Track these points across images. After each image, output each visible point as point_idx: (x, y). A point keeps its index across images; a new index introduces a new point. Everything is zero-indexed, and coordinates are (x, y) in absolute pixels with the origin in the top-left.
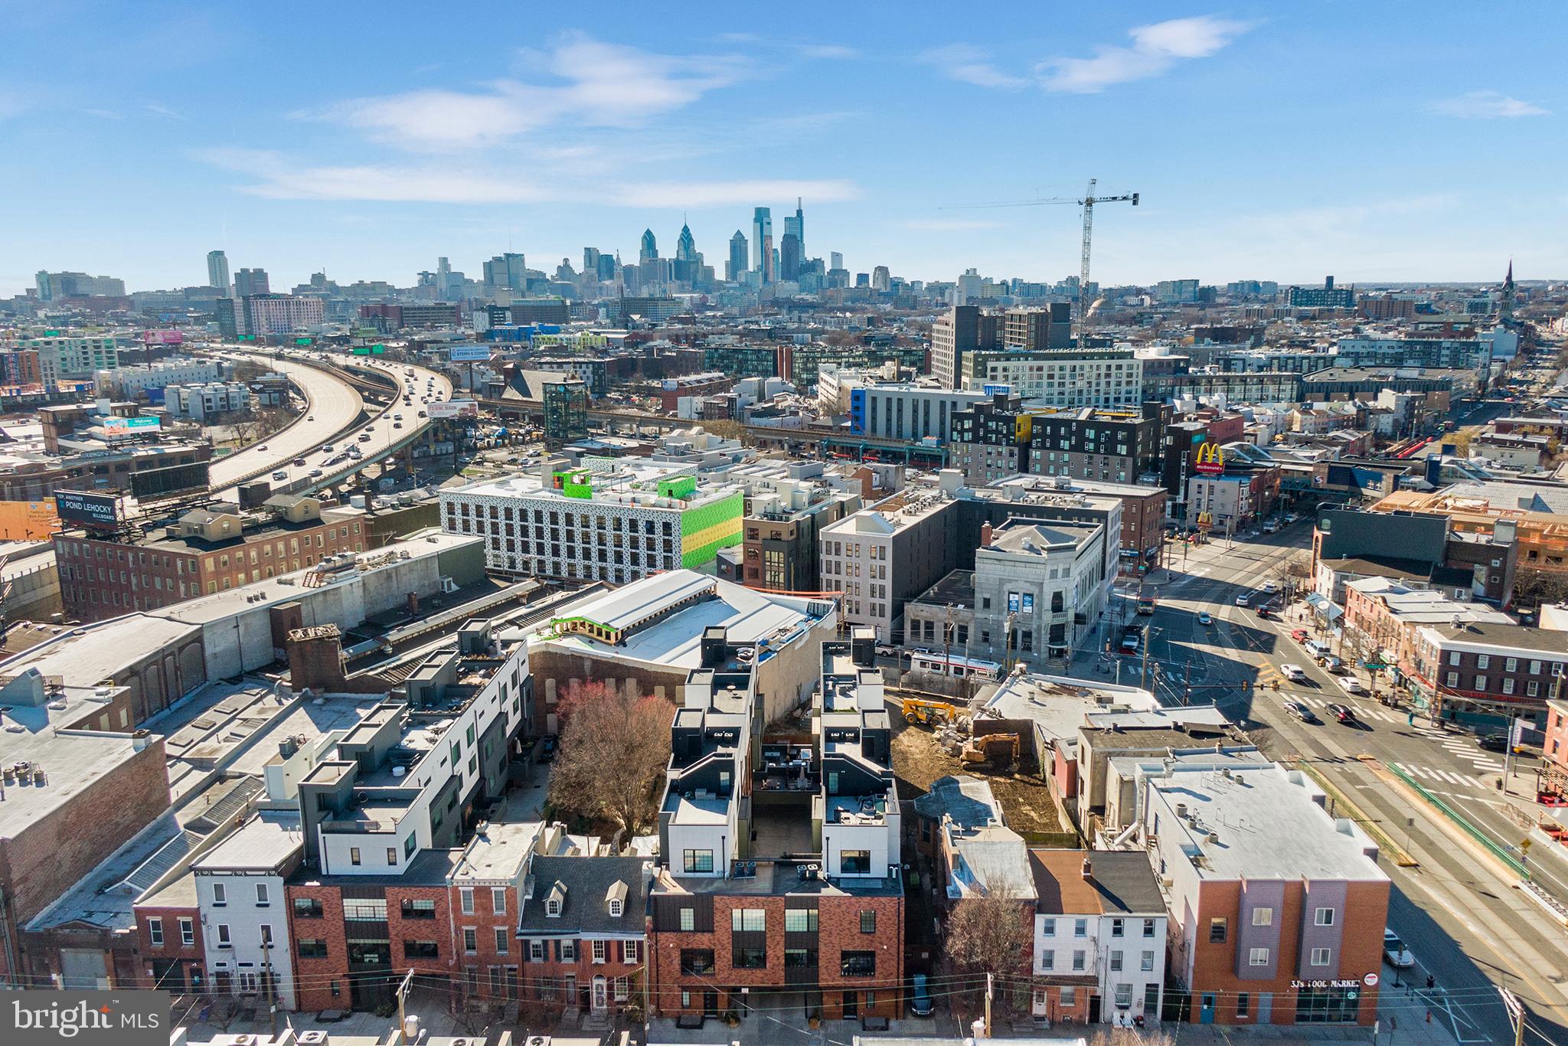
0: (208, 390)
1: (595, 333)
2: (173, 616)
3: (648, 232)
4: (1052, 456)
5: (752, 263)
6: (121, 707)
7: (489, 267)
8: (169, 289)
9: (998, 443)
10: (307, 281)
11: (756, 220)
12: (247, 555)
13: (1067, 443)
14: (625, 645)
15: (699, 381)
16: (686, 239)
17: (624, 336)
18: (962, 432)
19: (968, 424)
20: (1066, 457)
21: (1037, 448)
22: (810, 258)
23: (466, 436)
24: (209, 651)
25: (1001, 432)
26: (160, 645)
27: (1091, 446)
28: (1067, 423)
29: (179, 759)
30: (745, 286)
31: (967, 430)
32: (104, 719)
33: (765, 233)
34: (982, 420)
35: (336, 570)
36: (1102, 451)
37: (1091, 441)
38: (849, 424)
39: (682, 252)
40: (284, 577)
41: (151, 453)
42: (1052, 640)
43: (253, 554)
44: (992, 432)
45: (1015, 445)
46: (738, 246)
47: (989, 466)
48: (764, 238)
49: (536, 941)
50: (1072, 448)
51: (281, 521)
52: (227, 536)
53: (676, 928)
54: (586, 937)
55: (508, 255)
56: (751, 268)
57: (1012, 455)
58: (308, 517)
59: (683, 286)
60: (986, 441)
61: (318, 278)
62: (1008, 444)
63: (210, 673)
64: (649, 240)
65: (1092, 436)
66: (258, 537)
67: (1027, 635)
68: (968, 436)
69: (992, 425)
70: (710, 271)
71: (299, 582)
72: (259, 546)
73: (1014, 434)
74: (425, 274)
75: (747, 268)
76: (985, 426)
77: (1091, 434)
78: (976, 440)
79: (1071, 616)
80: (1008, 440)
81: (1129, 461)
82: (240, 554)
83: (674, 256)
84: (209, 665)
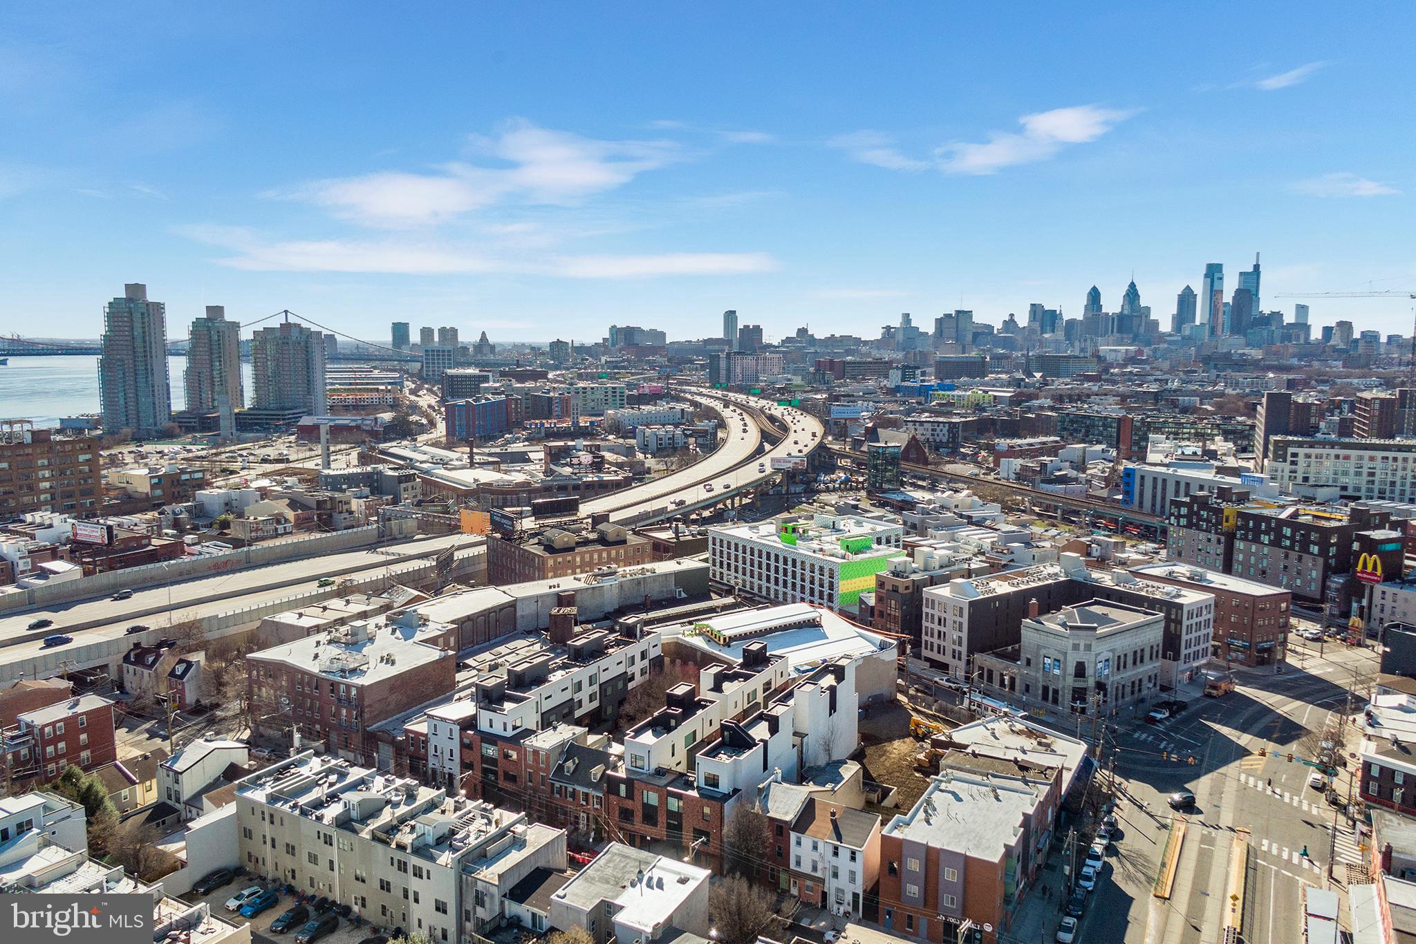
0: (662, 432)
1: (984, 391)
2: (508, 592)
3: (1095, 289)
4: (1254, 548)
5: (1200, 315)
6: (451, 636)
7: (939, 322)
8: (694, 340)
9: (1207, 531)
10: (793, 334)
11: (1206, 276)
12: (574, 560)
13: (1267, 537)
14: (729, 646)
15: (1031, 445)
16: (1132, 294)
17: (1009, 395)
18: (1178, 517)
19: (1184, 511)
20: (1266, 550)
21: (1241, 539)
22: (1267, 311)
23: (815, 481)
24: (519, 613)
25: (1211, 522)
26: (490, 606)
27: (1288, 543)
28: (1268, 519)
29: (474, 668)
30: (1187, 340)
31: (1183, 516)
32: (441, 640)
33: (1215, 288)
34: (1195, 509)
35: (604, 575)
36: (1297, 548)
37: (1287, 538)
38: (1120, 497)
39: (1126, 307)
40: (577, 576)
41: (595, 479)
42: (1074, 700)
43: (578, 559)
44: (1204, 520)
45: (1222, 534)
46: (1186, 299)
47: (1200, 550)
48: (1214, 292)
49: (557, 785)
50: (1272, 543)
51: (603, 540)
52: (566, 546)
53: (617, 793)
54: (578, 788)
55: (958, 312)
56: (1198, 322)
57: (1219, 541)
58: (618, 539)
59: (1122, 339)
60: (1199, 528)
61: (802, 332)
62: (1216, 533)
63: (518, 626)
64: (1094, 296)
65: (1289, 534)
66: (584, 549)
67: (1056, 692)
68: (1183, 521)
69: (1204, 514)
70: (1156, 324)
71: (583, 580)
72: (582, 554)
73: (1221, 524)
74: (888, 328)
75: (1194, 321)
76: (1198, 514)
77: (1287, 531)
78: (1189, 525)
79: (1091, 682)
80: (1216, 530)
81: (1321, 561)
82: (569, 558)
83: (1118, 310)
84: (519, 621)
